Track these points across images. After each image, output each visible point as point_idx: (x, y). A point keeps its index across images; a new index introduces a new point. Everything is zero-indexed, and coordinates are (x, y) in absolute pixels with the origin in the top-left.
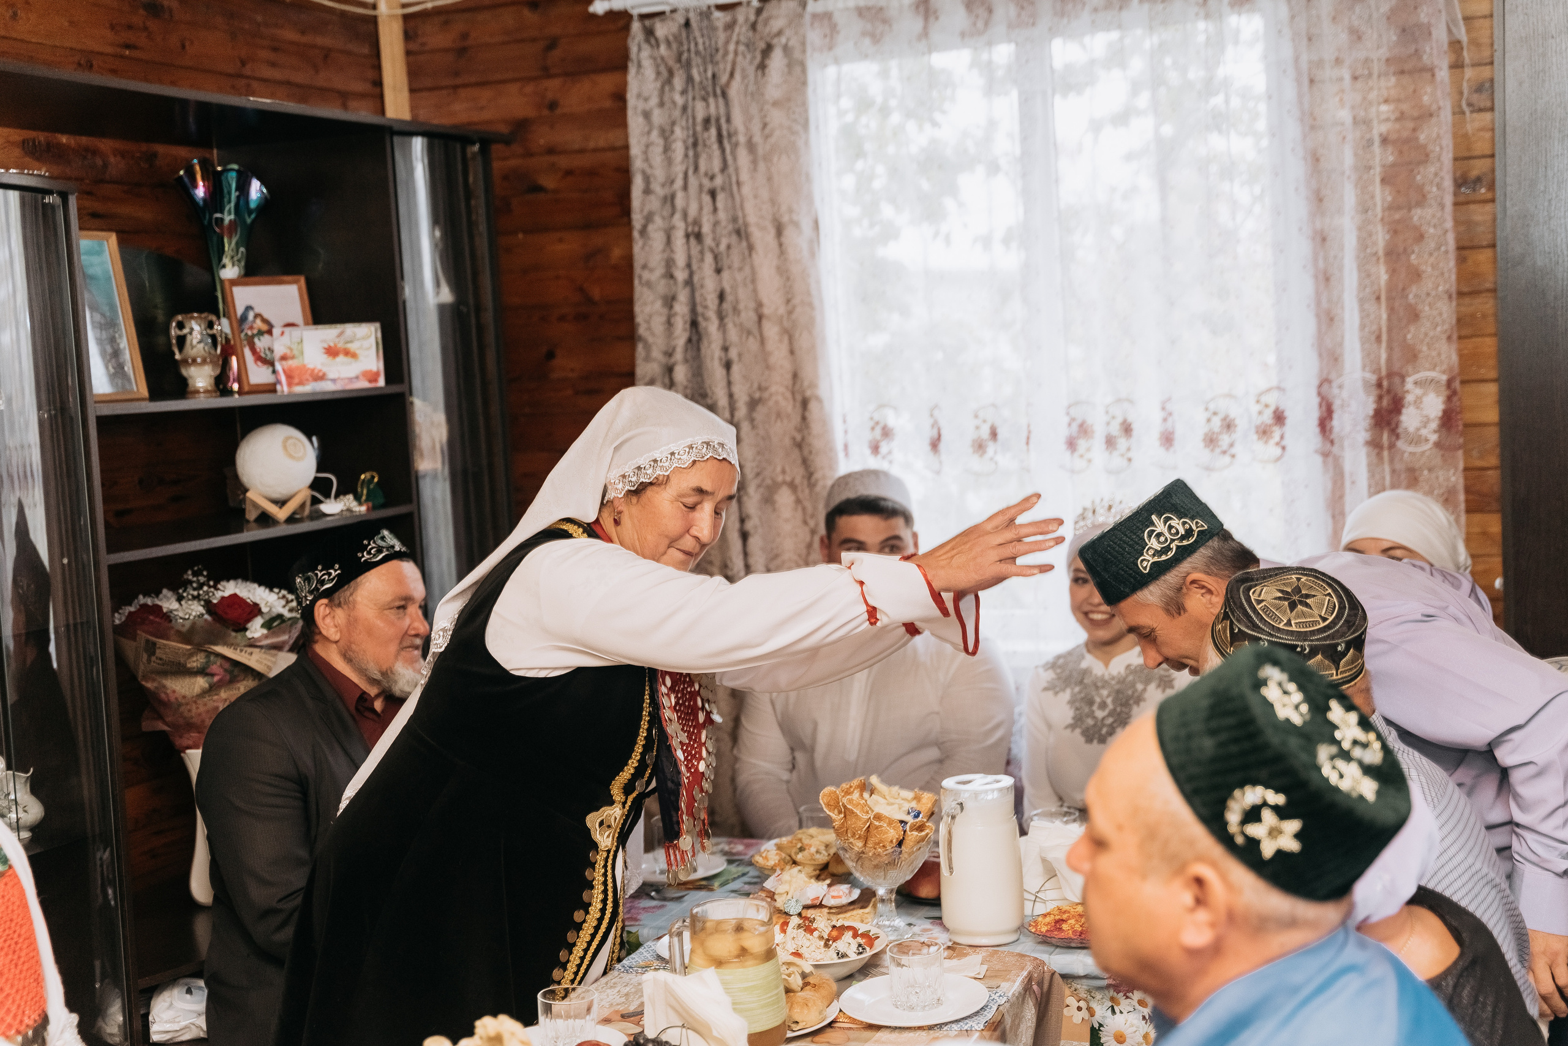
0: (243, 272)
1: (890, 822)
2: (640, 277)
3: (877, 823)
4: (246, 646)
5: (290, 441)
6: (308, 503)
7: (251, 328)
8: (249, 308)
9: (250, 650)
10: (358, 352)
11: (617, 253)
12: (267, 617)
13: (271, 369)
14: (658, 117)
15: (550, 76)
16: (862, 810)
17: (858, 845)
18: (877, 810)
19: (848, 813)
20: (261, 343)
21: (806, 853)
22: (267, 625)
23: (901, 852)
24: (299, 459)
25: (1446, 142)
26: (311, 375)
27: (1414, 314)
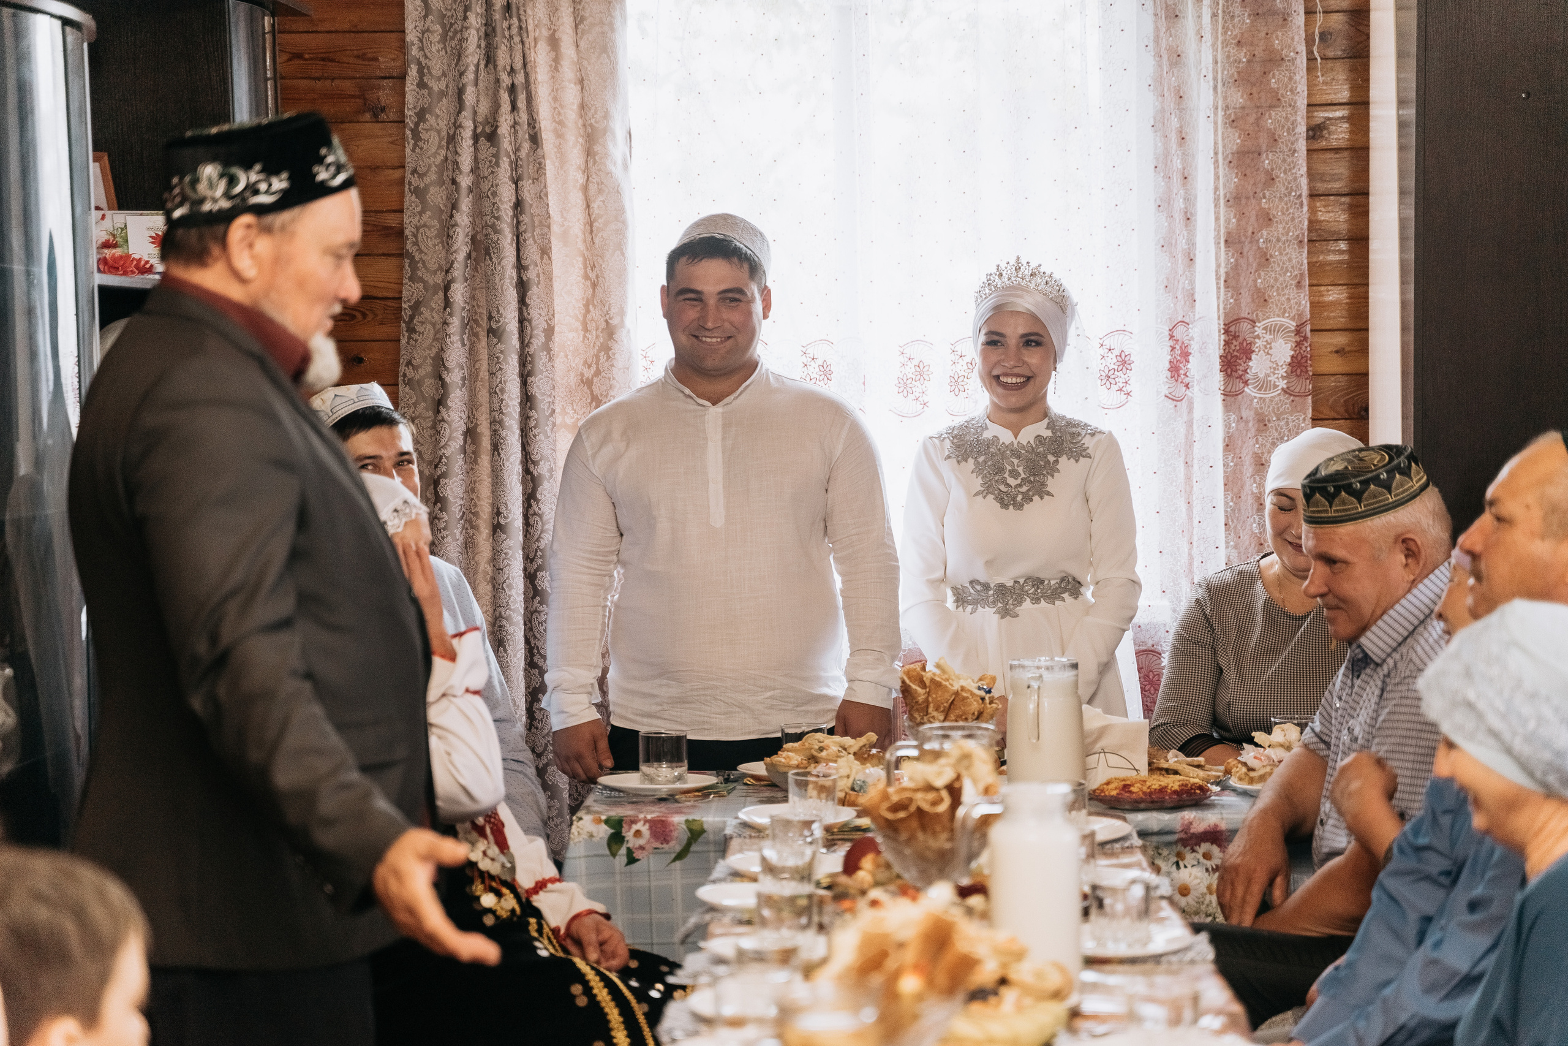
19: (934, 686)
25: (1302, 88)
26: (137, 266)
27: (1265, 259)
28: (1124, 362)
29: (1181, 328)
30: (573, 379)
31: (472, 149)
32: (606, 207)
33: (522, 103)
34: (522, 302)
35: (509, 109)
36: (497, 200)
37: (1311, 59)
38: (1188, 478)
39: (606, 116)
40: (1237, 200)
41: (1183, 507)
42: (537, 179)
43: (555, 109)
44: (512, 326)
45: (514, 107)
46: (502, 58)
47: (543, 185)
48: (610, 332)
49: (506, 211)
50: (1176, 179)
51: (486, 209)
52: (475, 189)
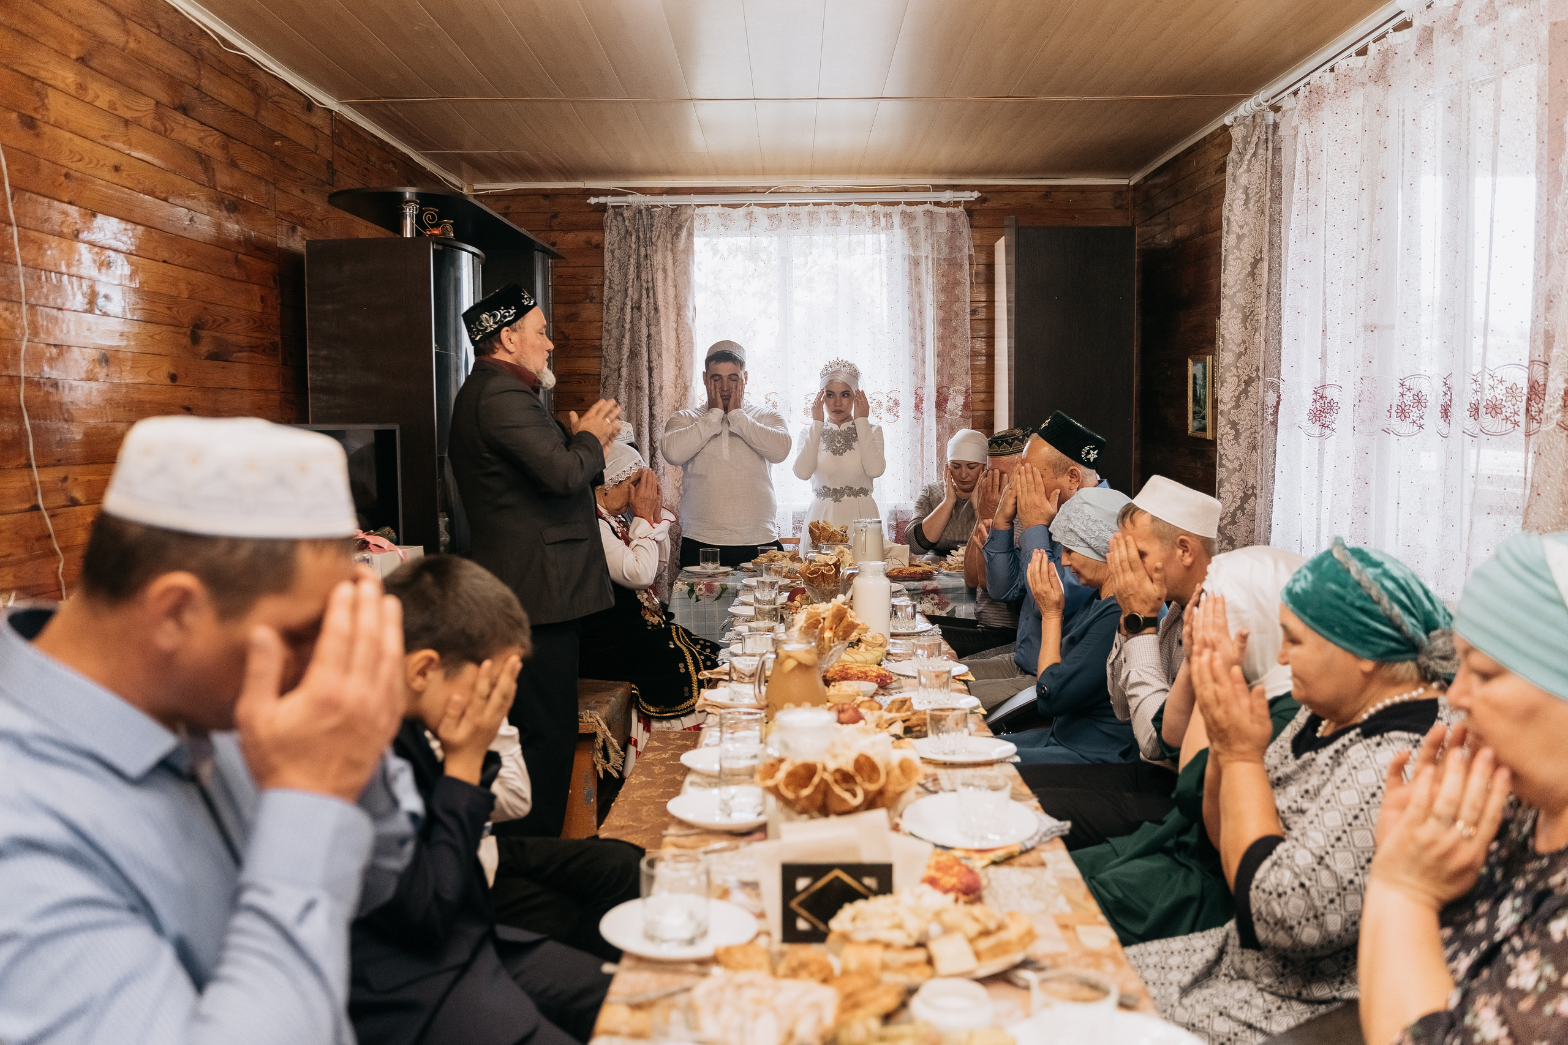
14: (617, 253)
15: (552, 230)
25: (968, 294)
27: (953, 362)
28: (896, 403)
29: (920, 390)
30: (670, 408)
31: (631, 313)
33: (651, 295)
34: (650, 376)
35: (646, 297)
36: (640, 334)
37: (972, 283)
38: (922, 451)
39: (686, 300)
40: (942, 339)
41: (920, 463)
42: (657, 326)
43: (664, 297)
44: (646, 385)
45: (648, 296)
46: (644, 276)
47: (659, 328)
48: (686, 388)
49: (644, 338)
50: (918, 329)
51: (636, 338)
52: (632, 330)
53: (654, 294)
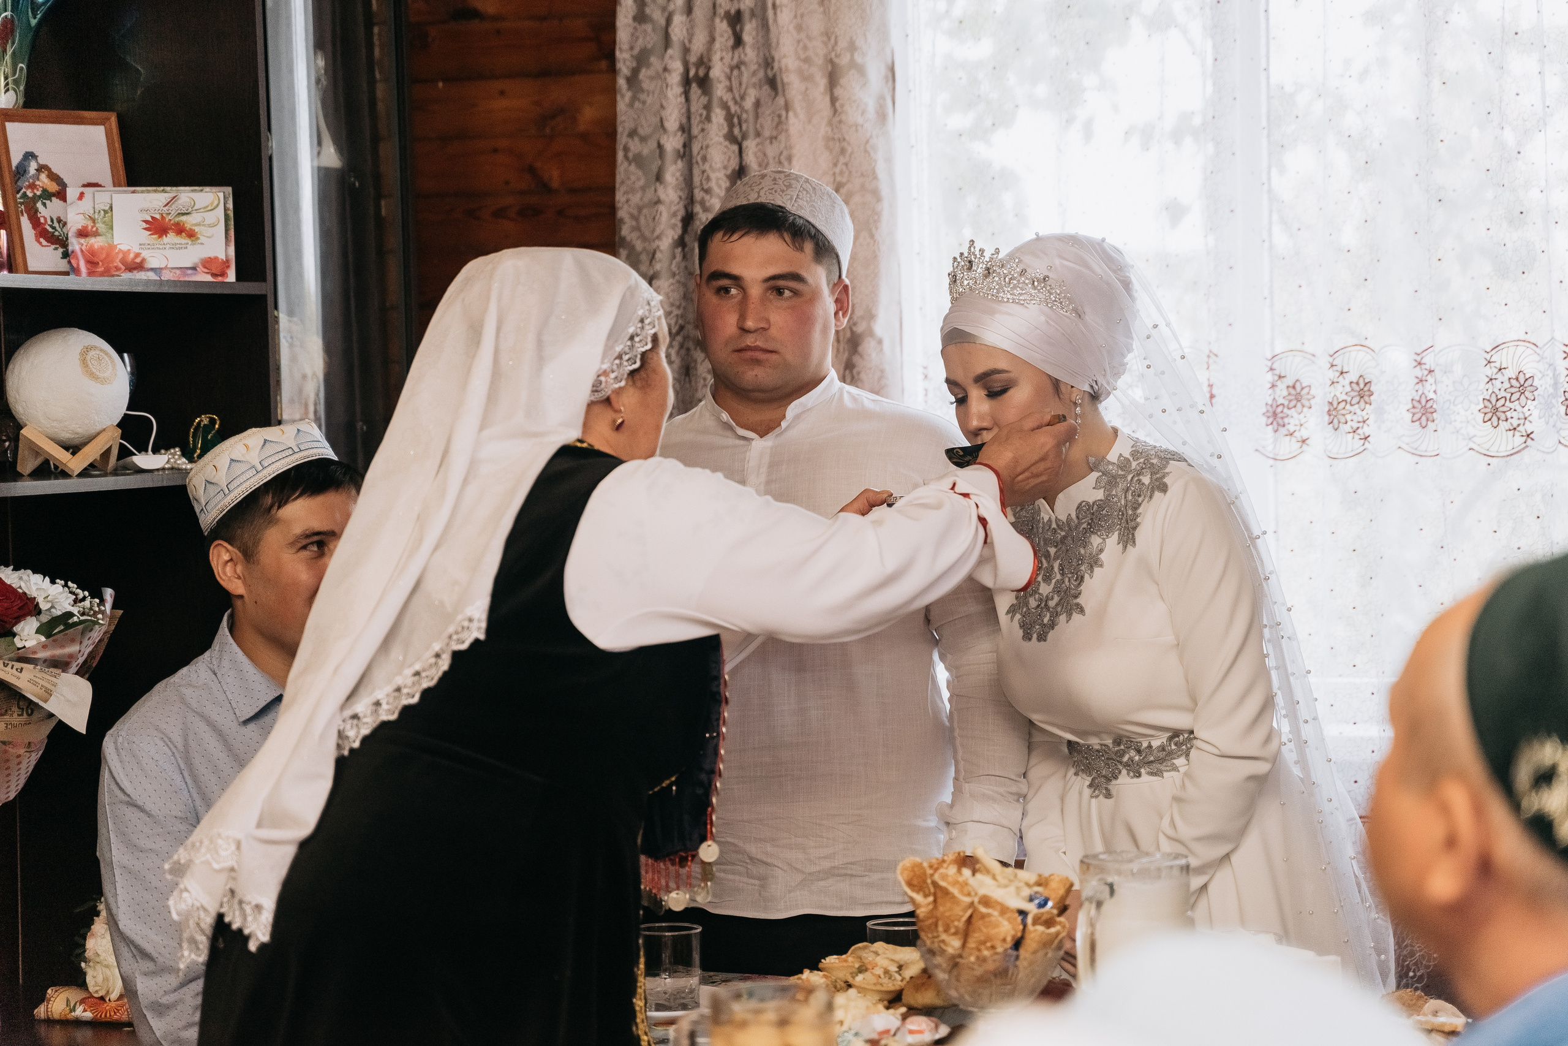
0: (21, 101)
1: (1004, 910)
2: (626, 149)
3: (983, 910)
4: (11, 660)
5: (92, 353)
6: (115, 452)
7: (32, 186)
8: (29, 156)
9: (18, 665)
10: (197, 229)
11: (588, 114)
12: (45, 618)
13: (61, 250)
16: (962, 892)
17: (954, 944)
18: (982, 892)
19: (939, 894)
20: (48, 211)
21: (868, 975)
22: (46, 629)
23: (1017, 958)
24: (103, 381)
26: (123, 262)
31: (683, 99)
32: (850, 172)
33: (750, 36)
35: (731, 42)
36: (707, 166)
39: (852, 47)
42: (776, 138)
43: (799, 42)
45: (738, 41)
47: (782, 145)
51: (697, 179)
52: (686, 153)
53: (765, 26)
